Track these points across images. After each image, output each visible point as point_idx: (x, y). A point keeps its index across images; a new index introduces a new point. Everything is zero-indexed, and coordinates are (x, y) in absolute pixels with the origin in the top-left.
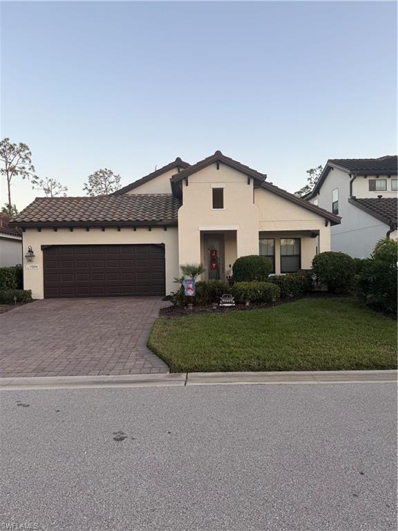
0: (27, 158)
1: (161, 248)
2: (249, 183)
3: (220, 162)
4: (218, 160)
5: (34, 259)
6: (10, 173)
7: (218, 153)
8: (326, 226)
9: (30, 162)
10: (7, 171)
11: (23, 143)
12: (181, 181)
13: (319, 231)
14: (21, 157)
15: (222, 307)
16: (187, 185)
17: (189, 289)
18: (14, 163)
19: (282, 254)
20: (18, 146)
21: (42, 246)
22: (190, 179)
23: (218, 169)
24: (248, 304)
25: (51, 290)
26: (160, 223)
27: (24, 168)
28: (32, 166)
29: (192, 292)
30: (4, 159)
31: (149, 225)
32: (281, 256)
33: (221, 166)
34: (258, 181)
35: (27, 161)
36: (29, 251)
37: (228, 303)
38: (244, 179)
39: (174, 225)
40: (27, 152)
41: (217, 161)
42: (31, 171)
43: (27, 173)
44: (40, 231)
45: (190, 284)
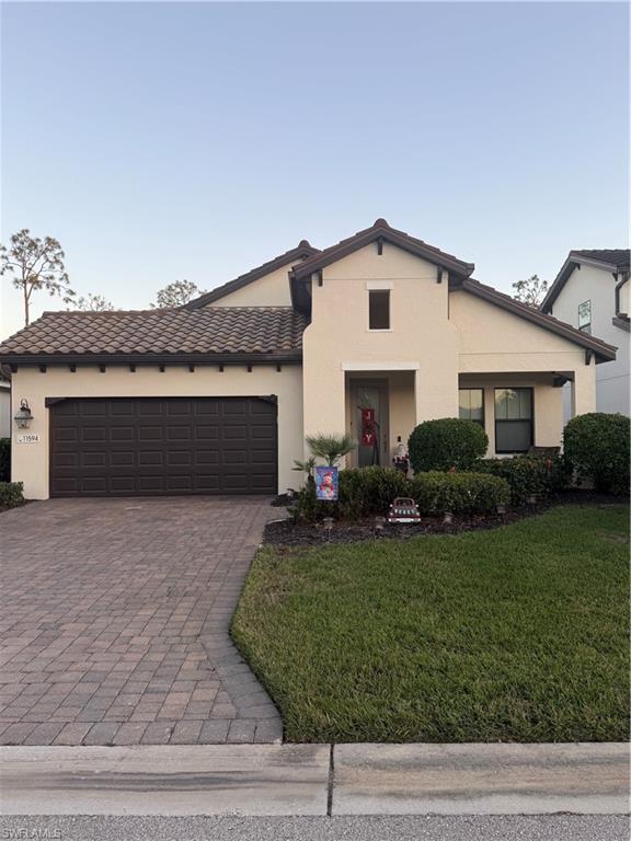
0: (57, 261)
1: (270, 403)
2: (439, 281)
4: (381, 237)
5: (32, 424)
6: (29, 286)
7: (381, 223)
8: (587, 363)
9: (62, 268)
10: (24, 282)
11: (52, 237)
12: (310, 276)
13: (574, 372)
14: (47, 260)
15: (392, 524)
16: (321, 284)
17: (326, 485)
18: (36, 269)
19: (498, 418)
20: (43, 242)
21: (47, 399)
22: (327, 273)
23: (380, 253)
24: (448, 519)
25: (63, 483)
26: (268, 357)
27: (52, 278)
28: (66, 275)
29: (332, 493)
30: (21, 264)
31: (249, 361)
32: (496, 421)
33: (385, 249)
34: (457, 277)
35: (57, 267)
36: (23, 409)
37: (407, 516)
38: (429, 272)
39: (295, 360)
40: (57, 251)
41: (377, 240)
42: (63, 283)
43: (58, 287)
44: (43, 371)
45: (328, 475)
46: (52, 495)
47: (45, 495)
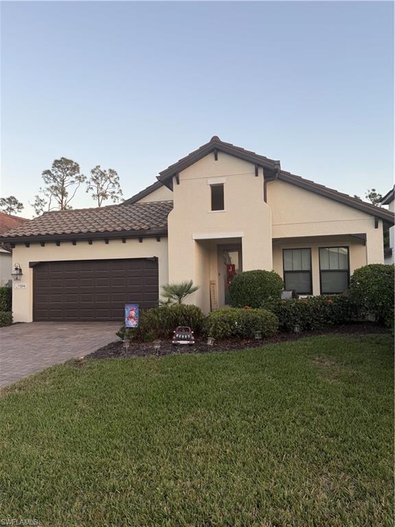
0: (116, 183)
1: (154, 261)
2: (257, 175)
3: (219, 150)
4: (216, 148)
5: (23, 277)
6: (101, 198)
7: (215, 139)
8: (376, 227)
9: (119, 186)
10: (98, 196)
11: (112, 169)
12: (172, 179)
13: (365, 234)
14: (111, 182)
16: (178, 183)
17: (131, 317)
18: (105, 188)
19: (321, 269)
20: (108, 172)
21: (30, 263)
22: (182, 176)
23: (216, 159)
24: (210, 343)
25: (42, 313)
26: (148, 233)
27: (114, 192)
28: (120, 190)
29: (135, 323)
30: (96, 186)
31: (140, 236)
32: (321, 272)
33: (219, 156)
34: (271, 172)
35: (116, 186)
36: (16, 269)
37: (184, 339)
38: (250, 169)
40: (116, 177)
41: (214, 150)
42: (119, 195)
43: (117, 197)
44: (28, 246)
45: (132, 310)
46: (35, 319)
47: (30, 319)
